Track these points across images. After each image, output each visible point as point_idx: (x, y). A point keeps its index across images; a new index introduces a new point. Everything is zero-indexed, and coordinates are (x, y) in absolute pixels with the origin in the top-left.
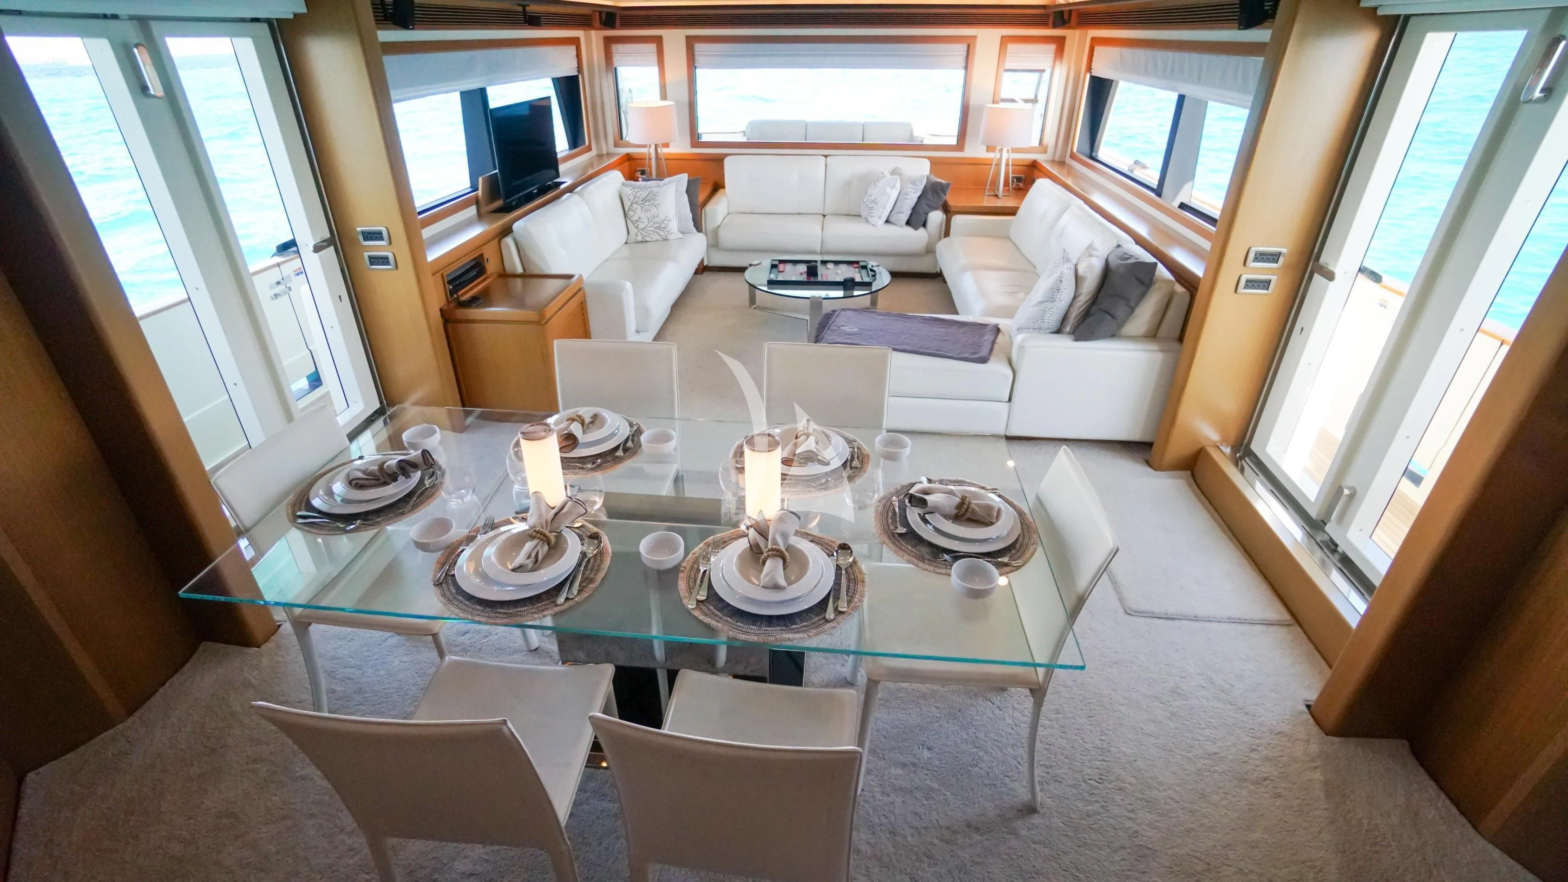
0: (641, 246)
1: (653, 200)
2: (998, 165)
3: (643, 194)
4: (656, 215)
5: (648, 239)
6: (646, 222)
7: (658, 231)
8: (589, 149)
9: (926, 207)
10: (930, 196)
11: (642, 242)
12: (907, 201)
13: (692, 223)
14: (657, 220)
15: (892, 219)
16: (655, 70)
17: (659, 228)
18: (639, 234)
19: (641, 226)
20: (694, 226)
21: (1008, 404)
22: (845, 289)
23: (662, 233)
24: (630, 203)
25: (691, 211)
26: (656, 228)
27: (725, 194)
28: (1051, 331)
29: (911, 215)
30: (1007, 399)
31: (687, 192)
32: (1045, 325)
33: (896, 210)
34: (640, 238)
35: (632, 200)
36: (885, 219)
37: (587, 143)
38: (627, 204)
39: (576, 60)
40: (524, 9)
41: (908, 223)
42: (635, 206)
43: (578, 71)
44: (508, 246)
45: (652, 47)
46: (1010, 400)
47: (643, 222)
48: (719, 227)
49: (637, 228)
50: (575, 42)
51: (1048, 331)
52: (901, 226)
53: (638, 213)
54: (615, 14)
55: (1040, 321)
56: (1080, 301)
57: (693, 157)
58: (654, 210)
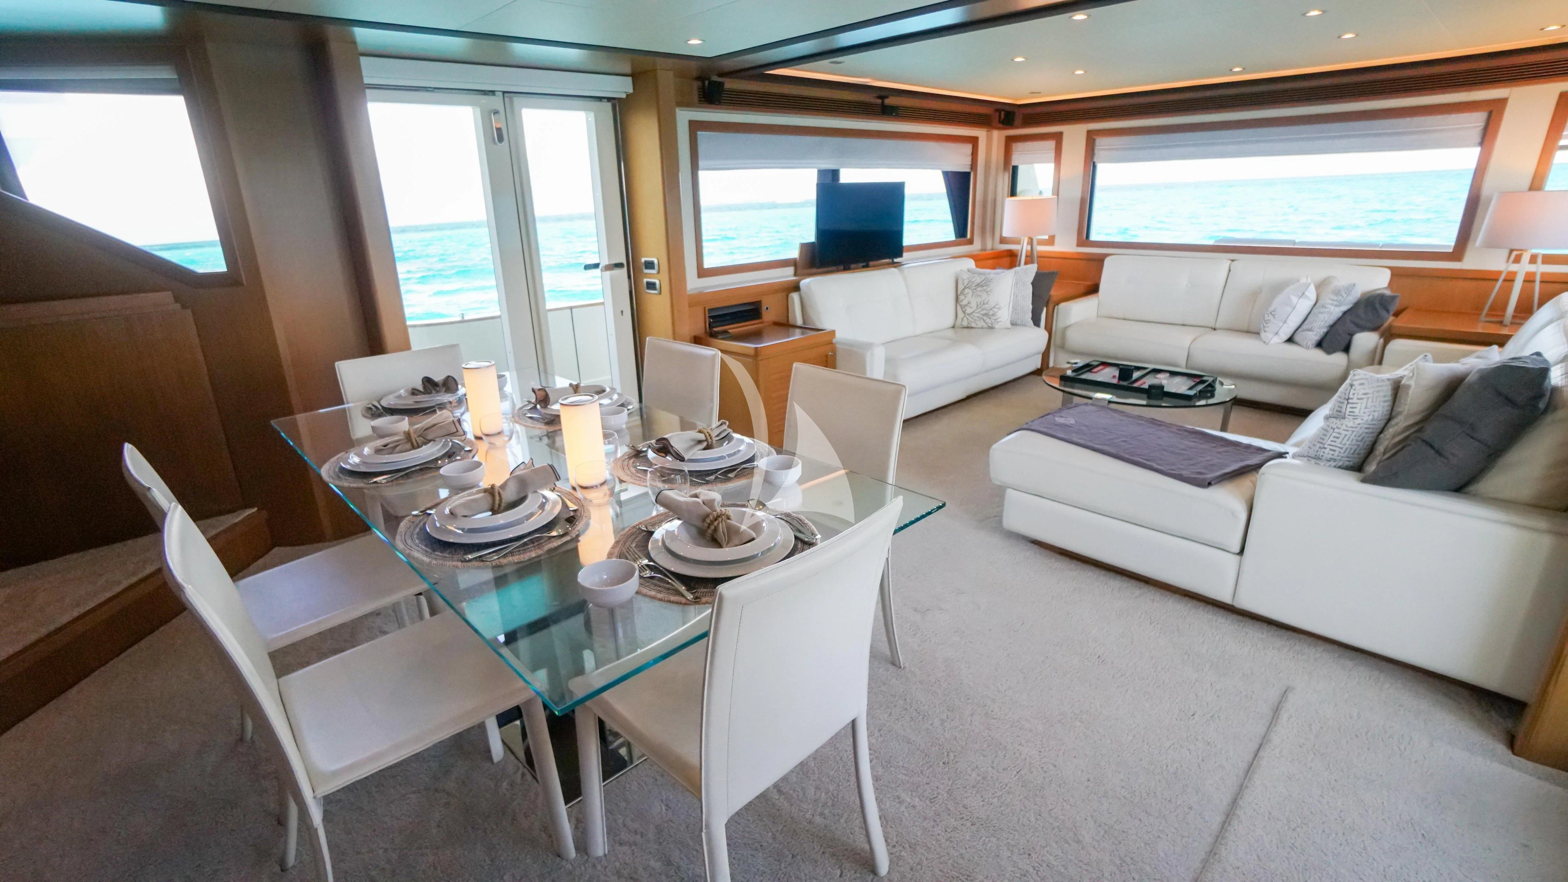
0: (966, 331)
1: (987, 285)
2: (1510, 279)
3: (978, 280)
4: (986, 302)
5: (973, 325)
6: (974, 308)
7: (985, 318)
8: (971, 242)
9: (1352, 327)
10: (1361, 312)
11: (967, 327)
12: (1321, 316)
13: (1030, 315)
14: (986, 306)
15: (1297, 338)
16: (1051, 166)
17: (986, 315)
18: (965, 318)
19: (969, 311)
20: (1032, 319)
21: (1238, 557)
22: (1149, 398)
23: (988, 321)
24: (963, 287)
25: (1033, 304)
26: (983, 315)
27: (1098, 297)
28: (1340, 464)
29: (1326, 334)
30: (1237, 550)
31: (1033, 284)
32: (1327, 453)
33: (1304, 327)
34: (965, 324)
35: (965, 285)
36: (1286, 337)
37: (969, 236)
38: (961, 287)
39: (970, 159)
40: (883, 103)
41: (1319, 345)
42: (967, 291)
43: (971, 169)
44: (793, 299)
45: (1051, 144)
46: (1242, 552)
47: (971, 308)
48: (1070, 326)
49: (964, 312)
50: (974, 141)
51: (1334, 464)
52: (1307, 348)
53: (969, 298)
54: (1014, 113)
55: (1318, 445)
56: (1397, 424)
57: (1076, 257)
58: (984, 295)
